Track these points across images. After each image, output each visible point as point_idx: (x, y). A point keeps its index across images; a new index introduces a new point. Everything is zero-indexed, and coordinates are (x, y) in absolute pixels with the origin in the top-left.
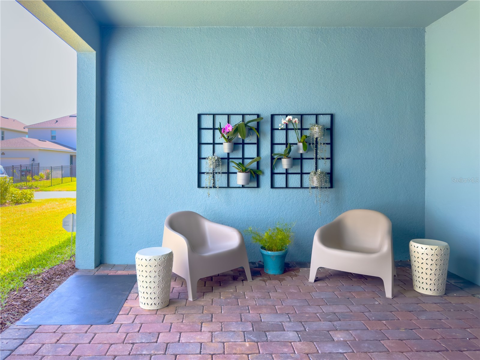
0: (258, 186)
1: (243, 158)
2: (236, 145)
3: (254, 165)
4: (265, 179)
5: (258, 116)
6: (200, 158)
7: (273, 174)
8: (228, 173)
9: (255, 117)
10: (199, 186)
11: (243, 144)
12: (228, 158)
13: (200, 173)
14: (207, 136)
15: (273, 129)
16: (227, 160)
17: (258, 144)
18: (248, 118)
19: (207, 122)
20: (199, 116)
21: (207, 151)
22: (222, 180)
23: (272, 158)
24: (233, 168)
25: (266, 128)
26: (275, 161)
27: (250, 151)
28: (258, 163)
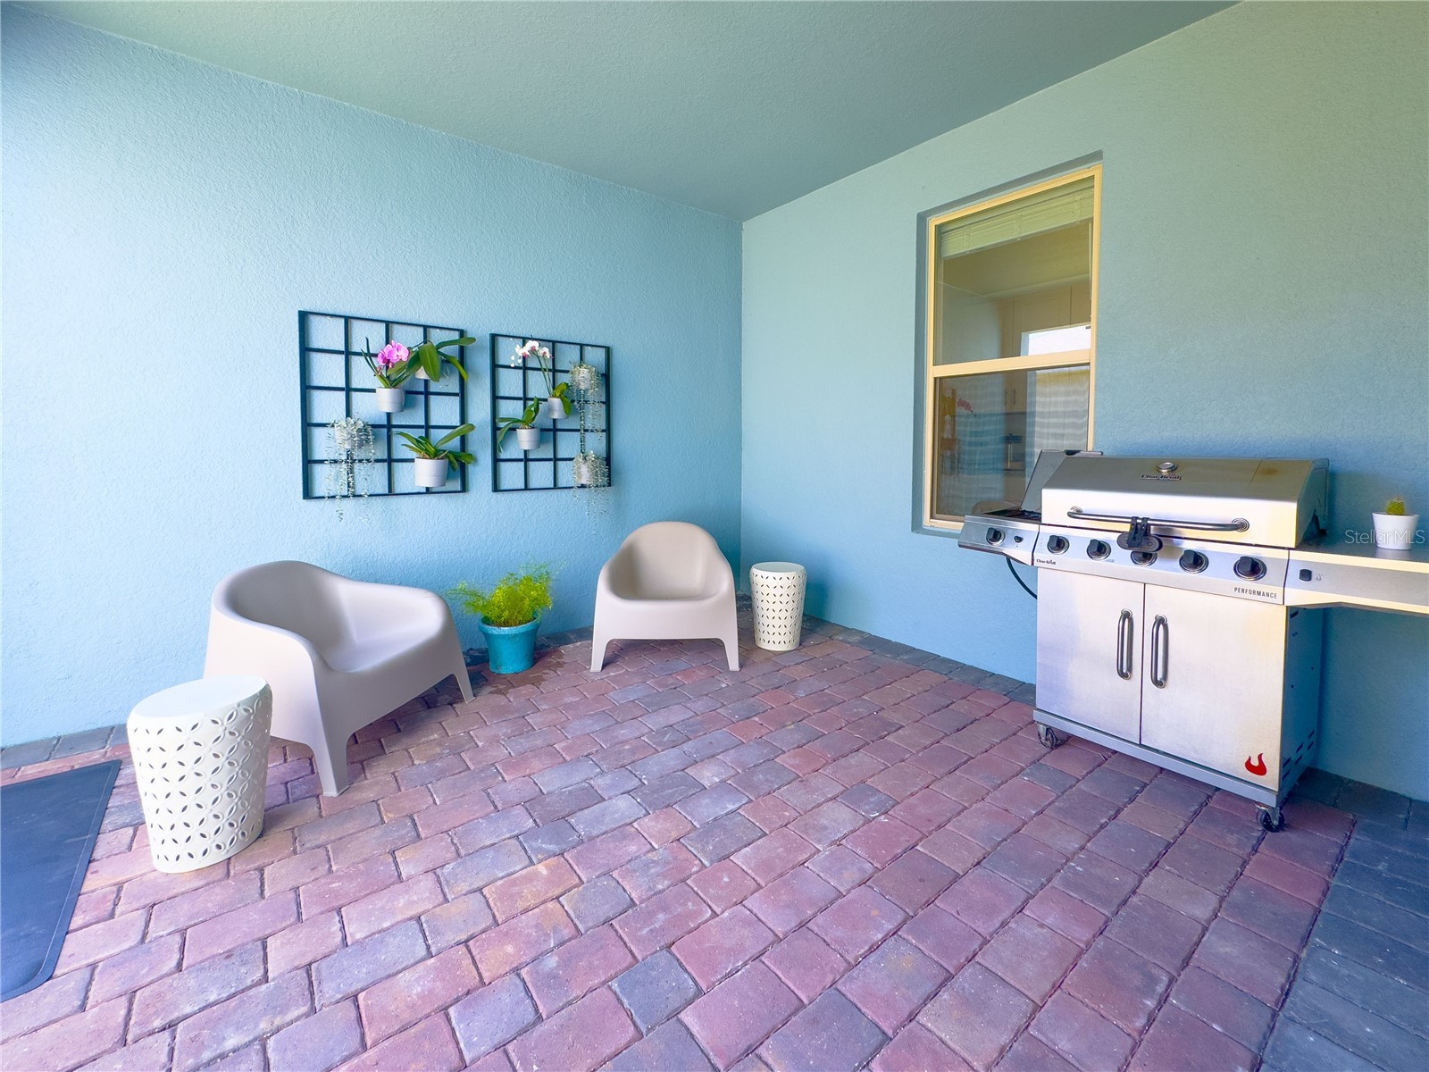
0: (464, 488)
1: (427, 427)
2: (408, 397)
3: (456, 442)
4: (480, 473)
5: (462, 333)
6: (307, 425)
7: (496, 460)
8: (390, 461)
9: (456, 336)
10: (308, 493)
11: (427, 394)
12: (389, 426)
13: (308, 462)
14: (328, 370)
15: (495, 367)
16: (385, 429)
17: (462, 395)
18: (437, 337)
19: (327, 334)
20: (304, 317)
21: (328, 406)
22: (372, 476)
23: (495, 429)
24: (402, 448)
25: (481, 362)
26: (500, 433)
27: (444, 411)
28: (463, 440)
